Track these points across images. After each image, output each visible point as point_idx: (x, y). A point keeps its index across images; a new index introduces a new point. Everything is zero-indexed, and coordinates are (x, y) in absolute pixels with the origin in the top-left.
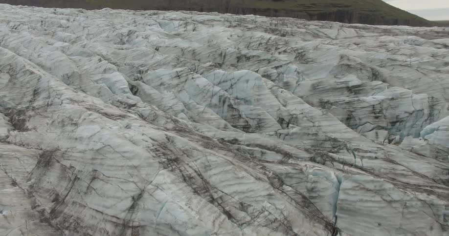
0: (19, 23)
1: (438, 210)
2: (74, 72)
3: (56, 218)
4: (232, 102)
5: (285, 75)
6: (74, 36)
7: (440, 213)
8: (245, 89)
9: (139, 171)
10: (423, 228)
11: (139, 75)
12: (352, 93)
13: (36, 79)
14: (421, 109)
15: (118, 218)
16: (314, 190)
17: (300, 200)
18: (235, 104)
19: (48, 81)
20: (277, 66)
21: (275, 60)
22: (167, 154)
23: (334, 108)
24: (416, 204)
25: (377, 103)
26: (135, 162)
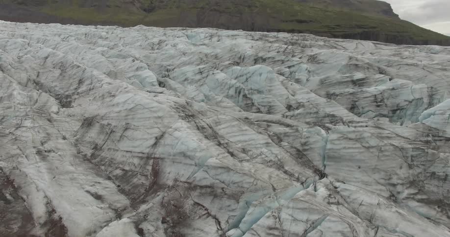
0: (68, 36)
1: (407, 153)
2: (111, 71)
3: (95, 159)
4: (247, 92)
5: (297, 74)
6: (113, 43)
7: (408, 155)
8: (258, 82)
9: (162, 120)
10: (394, 167)
11: (166, 73)
12: (356, 85)
13: (82, 71)
14: (420, 97)
15: (143, 153)
16: (307, 144)
17: (294, 153)
18: (249, 94)
19: (92, 71)
20: (289, 65)
21: (288, 60)
22: (185, 111)
23: (339, 99)
24: (389, 148)
25: (379, 93)
26: (160, 114)
